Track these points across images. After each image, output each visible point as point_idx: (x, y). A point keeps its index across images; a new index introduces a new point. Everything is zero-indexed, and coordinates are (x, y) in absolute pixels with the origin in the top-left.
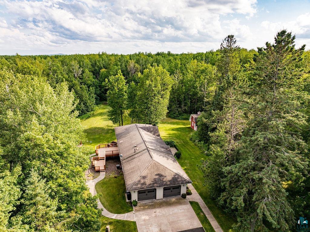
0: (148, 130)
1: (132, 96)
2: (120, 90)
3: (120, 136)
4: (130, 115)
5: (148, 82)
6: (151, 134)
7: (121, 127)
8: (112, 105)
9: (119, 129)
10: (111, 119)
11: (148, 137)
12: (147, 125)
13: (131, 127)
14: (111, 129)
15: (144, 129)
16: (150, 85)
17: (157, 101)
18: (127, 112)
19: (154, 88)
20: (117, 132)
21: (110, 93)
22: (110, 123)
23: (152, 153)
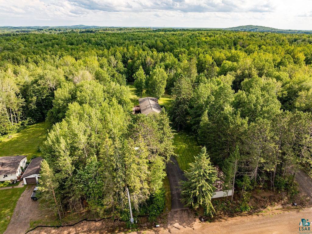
0: (153, 100)
1: (147, 83)
2: (141, 80)
3: (141, 102)
4: (146, 92)
5: (154, 77)
6: (154, 102)
7: (141, 98)
8: (136, 87)
9: (140, 99)
10: (136, 94)
11: (152, 102)
12: (153, 98)
13: (145, 99)
14: (136, 100)
15: (151, 99)
16: (156, 78)
17: (159, 86)
18: (144, 91)
19: (157, 80)
20: (139, 101)
21: (136, 81)
22: (136, 96)
23: (152, 108)
